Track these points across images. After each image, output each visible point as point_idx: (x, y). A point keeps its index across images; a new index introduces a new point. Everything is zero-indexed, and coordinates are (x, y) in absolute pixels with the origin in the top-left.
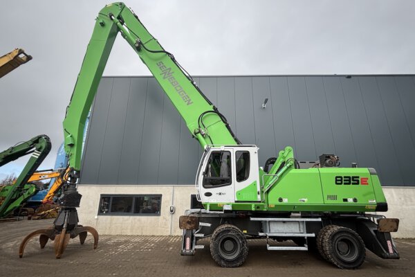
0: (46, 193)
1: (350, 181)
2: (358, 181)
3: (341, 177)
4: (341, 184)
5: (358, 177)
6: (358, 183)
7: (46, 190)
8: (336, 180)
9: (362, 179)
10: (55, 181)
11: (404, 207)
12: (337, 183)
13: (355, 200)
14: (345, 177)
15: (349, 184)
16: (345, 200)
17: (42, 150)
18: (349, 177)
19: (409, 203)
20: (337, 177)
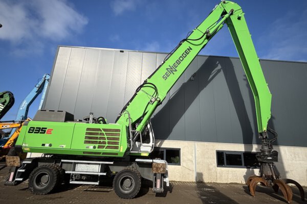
0: (7, 140)
7: (7, 138)
10: (16, 131)
17: (6, 104)
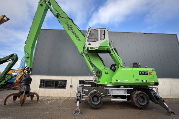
1: (144, 73)
2: (148, 73)
3: (141, 72)
4: (141, 74)
5: (148, 72)
6: (148, 74)
8: (139, 73)
9: (149, 73)
11: (164, 86)
12: (139, 74)
13: (146, 81)
14: (143, 72)
15: (144, 74)
16: (143, 81)
17: (14, 60)
18: (144, 72)
19: (166, 85)
20: (139, 72)
